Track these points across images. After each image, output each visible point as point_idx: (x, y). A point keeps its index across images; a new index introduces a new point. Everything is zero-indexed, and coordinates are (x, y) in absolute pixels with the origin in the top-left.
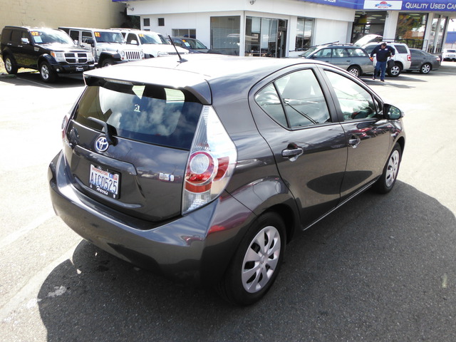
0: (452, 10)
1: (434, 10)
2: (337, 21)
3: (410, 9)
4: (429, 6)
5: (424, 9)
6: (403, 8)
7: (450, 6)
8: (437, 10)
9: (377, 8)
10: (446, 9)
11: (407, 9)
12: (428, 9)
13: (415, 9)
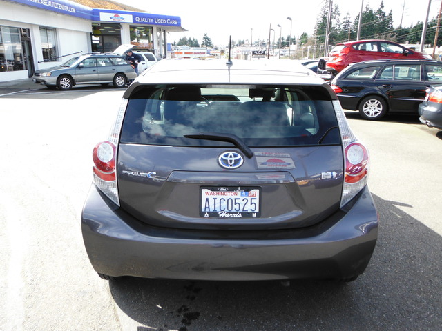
0: (171, 25)
1: (158, 24)
2: (77, 31)
3: (140, 23)
4: (154, 21)
5: (151, 23)
6: (134, 21)
7: (169, 21)
8: (160, 24)
9: (112, 20)
10: (166, 24)
11: (137, 23)
12: (154, 23)
13: (143, 23)
